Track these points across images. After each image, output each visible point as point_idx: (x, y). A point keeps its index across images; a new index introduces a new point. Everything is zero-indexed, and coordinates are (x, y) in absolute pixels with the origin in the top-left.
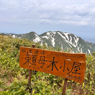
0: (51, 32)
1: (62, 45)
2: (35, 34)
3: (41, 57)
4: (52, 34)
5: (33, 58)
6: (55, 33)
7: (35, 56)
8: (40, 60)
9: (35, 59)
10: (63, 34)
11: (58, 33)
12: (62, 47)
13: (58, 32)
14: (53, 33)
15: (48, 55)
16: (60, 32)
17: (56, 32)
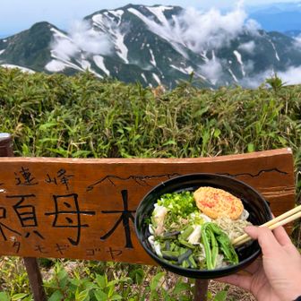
0: (106, 13)
1: (151, 52)
2: (53, 29)
3: (55, 197)
4: (112, 19)
5: (15, 207)
6: (121, 12)
7: (23, 197)
8: (57, 213)
9: (30, 210)
10: (148, 11)
11: (131, 10)
12: (153, 57)
13: (131, 6)
14: (115, 13)
15: (90, 184)
16: (136, 7)
17: (124, 9)
